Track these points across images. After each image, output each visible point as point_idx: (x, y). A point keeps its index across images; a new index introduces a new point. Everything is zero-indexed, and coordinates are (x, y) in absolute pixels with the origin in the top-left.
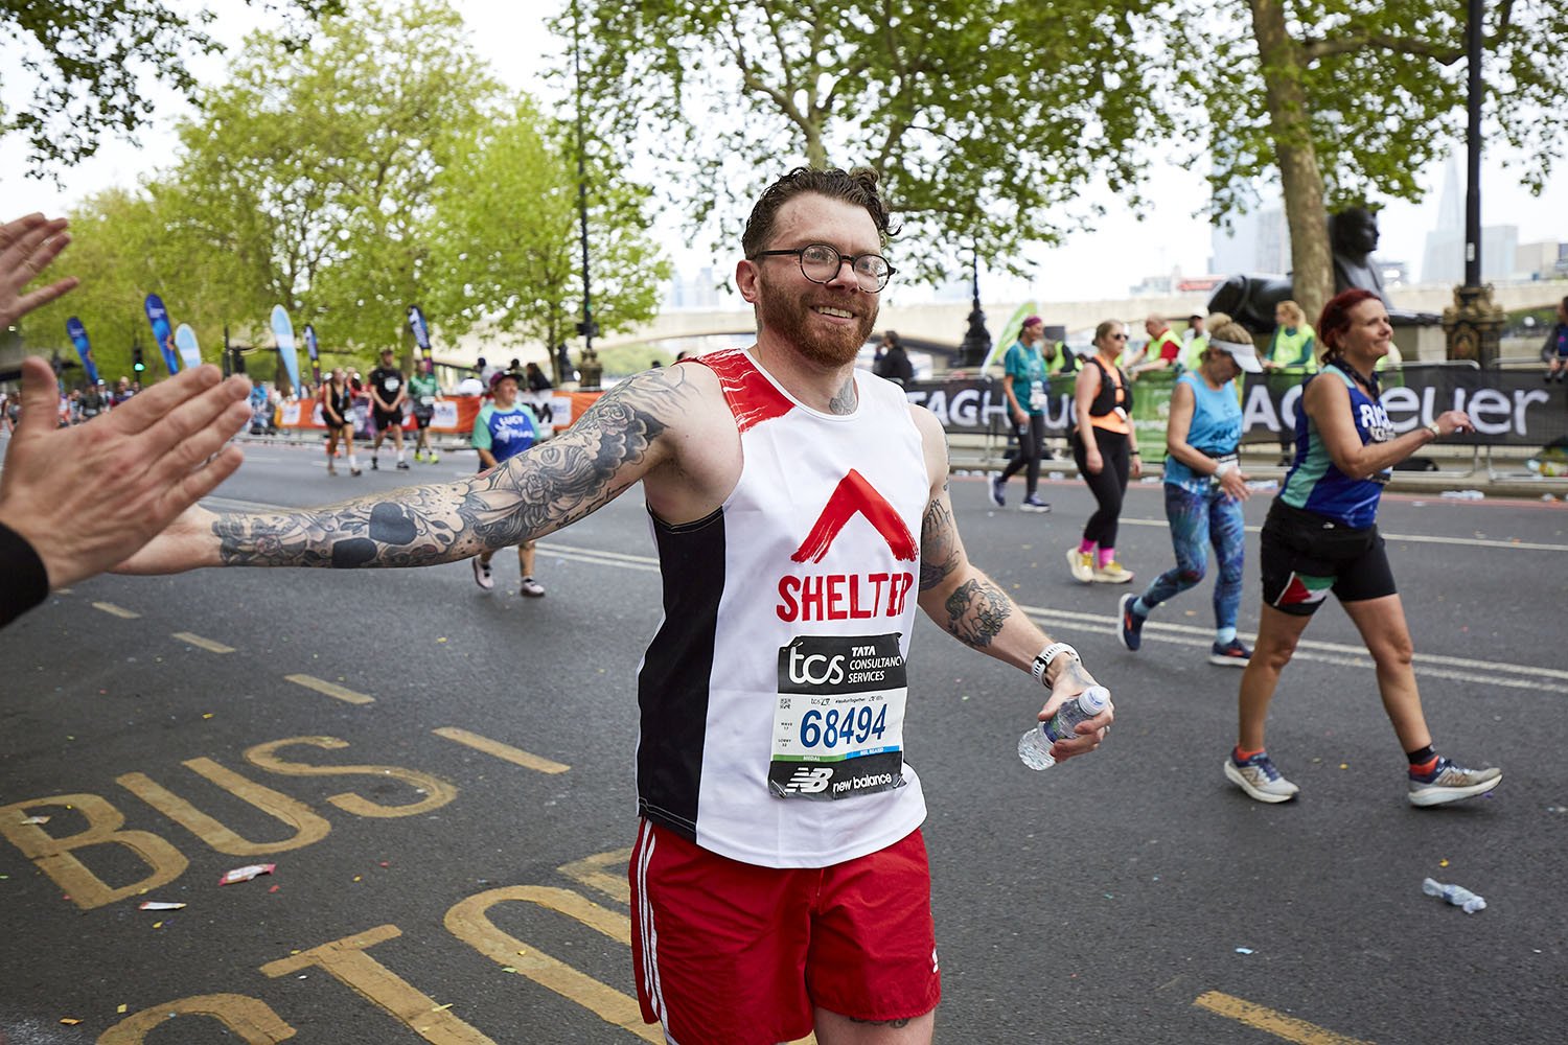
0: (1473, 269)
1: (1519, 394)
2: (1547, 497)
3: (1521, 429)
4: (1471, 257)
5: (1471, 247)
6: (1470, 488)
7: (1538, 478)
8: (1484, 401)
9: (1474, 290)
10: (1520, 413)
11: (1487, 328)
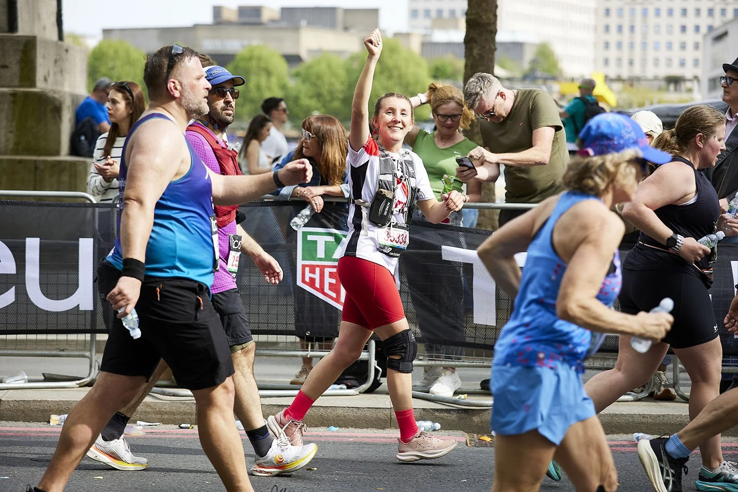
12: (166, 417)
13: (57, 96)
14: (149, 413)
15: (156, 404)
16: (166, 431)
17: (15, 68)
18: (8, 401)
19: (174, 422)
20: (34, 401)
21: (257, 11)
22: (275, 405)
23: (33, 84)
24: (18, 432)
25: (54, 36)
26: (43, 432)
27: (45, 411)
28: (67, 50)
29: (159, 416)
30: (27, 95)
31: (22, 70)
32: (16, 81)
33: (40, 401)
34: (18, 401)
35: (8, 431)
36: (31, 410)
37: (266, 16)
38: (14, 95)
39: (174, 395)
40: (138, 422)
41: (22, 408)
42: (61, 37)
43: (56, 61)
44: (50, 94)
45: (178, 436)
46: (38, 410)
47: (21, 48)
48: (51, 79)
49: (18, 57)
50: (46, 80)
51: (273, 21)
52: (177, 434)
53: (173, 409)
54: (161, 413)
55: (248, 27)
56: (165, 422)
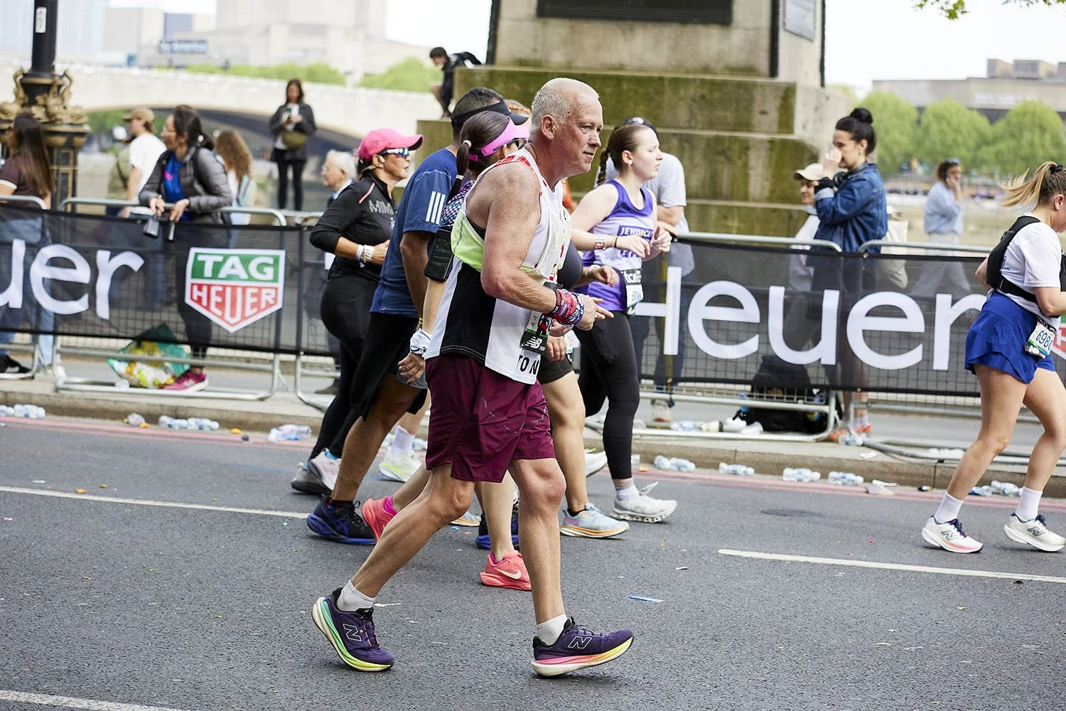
0: (43, 46)
1: (102, 256)
2: (134, 418)
3: (103, 310)
4: (42, 29)
5: (43, 12)
6: (28, 400)
7: (123, 386)
8: (54, 262)
9: (46, 81)
10: (103, 286)
11: (61, 140)
12: (903, 478)
13: (815, 144)
14: (885, 473)
15: (893, 464)
16: (903, 492)
17: (774, 115)
18: (743, 452)
19: (912, 484)
20: (770, 453)
21: (1034, 65)
22: (1017, 473)
23: (790, 130)
24: (752, 483)
25: (817, 83)
26: (776, 486)
27: (781, 464)
28: (827, 98)
29: (896, 477)
30: (784, 142)
31: (781, 116)
32: (775, 128)
33: (776, 454)
34: (754, 453)
35: (741, 482)
36: (766, 463)
37: (1042, 72)
38: (772, 142)
39: (913, 456)
40: (875, 482)
41: (757, 460)
42: (823, 84)
43: (816, 109)
44: (809, 142)
45: (914, 499)
46: (773, 463)
47: (781, 93)
48: (809, 127)
49: (778, 103)
50: (804, 127)
51: (1051, 75)
52: (913, 496)
53: (911, 470)
54: (897, 473)
55: (1023, 82)
56: (901, 483)
